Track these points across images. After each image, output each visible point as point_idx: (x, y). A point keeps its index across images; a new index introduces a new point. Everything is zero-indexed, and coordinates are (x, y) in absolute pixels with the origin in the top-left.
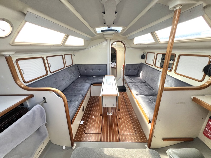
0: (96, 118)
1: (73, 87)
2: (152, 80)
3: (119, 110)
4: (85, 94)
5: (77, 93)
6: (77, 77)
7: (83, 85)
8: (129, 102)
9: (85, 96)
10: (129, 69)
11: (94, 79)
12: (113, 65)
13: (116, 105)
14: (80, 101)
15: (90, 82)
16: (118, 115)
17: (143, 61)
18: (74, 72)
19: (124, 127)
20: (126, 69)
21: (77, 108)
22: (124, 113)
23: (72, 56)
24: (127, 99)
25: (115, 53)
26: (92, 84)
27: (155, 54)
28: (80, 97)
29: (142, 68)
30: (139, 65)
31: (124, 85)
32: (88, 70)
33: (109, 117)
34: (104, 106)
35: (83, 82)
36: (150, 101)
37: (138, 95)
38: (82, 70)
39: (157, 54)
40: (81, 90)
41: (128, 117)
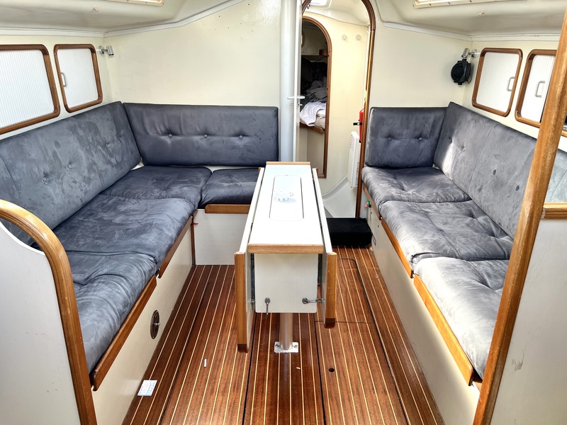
0: (216, 367)
1: (101, 215)
2: (498, 185)
3: (330, 323)
4: (164, 249)
5: (123, 243)
6: (125, 169)
7: (153, 207)
8: (381, 297)
9: (162, 258)
10: (391, 136)
11: (215, 181)
12: (311, 114)
13: (319, 301)
14: (139, 279)
15: (193, 193)
16: (328, 354)
17: (460, 94)
18: (109, 139)
19: (351, 408)
20: (374, 133)
21: (121, 313)
22: (358, 344)
23: (99, 56)
24: (375, 280)
25: (321, 52)
26: (201, 205)
27: (522, 56)
28: (140, 262)
29: (452, 131)
30: (440, 114)
31: (363, 215)
32: (182, 134)
33: (282, 366)
34: (260, 308)
35: (157, 192)
36: (484, 282)
37: (426, 255)
38: (152, 133)
39: (531, 57)
40: (144, 229)
41: (374, 363)
